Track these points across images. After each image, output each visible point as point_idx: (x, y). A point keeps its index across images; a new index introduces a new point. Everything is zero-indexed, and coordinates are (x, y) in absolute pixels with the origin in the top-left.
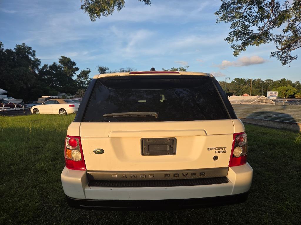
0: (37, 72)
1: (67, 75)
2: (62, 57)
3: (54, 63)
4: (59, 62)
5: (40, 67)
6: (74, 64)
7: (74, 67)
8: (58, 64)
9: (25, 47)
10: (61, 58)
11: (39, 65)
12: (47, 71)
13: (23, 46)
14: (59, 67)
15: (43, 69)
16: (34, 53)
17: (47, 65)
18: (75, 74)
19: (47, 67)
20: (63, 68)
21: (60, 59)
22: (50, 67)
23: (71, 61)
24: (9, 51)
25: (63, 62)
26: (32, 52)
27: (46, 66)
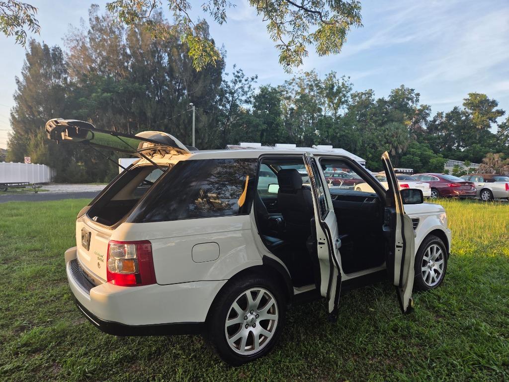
0: (424, 127)
1: (477, 127)
2: (471, 95)
3: (456, 108)
4: (464, 104)
5: (430, 119)
6: (494, 103)
7: (494, 110)
8: (462, 108)
9: (405, 90)
10: (468, 97)
11: (428, 114)
12: (442, 123)
13: (401, 90)
14: (464, 113)
15: (435, 121)
16: (417, 98)
17: (442, 113)
18: (496, 122)
19: (442, 117)
20: (472, 114)
21: (466, 100)
22: (448, 116)
23: (488, 100)
24: (381, 101)
25: (470, 103)
26: (415, 96)
27: (440, 115)
